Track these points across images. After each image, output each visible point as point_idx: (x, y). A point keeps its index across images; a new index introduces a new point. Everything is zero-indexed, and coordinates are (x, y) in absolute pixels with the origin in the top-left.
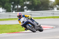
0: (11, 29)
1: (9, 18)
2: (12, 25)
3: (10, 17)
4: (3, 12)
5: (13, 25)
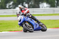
0: (55, 24)
1: (53, 13)
2: (56, 20)
4: (47, 7)
5: (57, 20)
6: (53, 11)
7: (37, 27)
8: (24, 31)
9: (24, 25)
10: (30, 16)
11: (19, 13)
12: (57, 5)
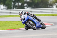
2: (12, 22)
3: (11, 14)
4: (4, 9)
5: (14, 22)
6: (10, 13)
7: (39, 25)
8: (26, 29)
9: (28, 23)
10: (32, 15)
11: (22, 12)
12: (14, 7)
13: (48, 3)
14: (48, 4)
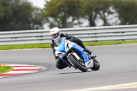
13: (31, 16)
14: (30, 19)
